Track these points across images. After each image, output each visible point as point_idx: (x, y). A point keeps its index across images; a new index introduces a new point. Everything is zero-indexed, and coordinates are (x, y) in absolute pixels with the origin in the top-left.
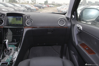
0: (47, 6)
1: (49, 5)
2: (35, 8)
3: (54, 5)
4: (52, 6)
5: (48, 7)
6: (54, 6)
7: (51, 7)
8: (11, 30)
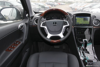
0: (58, 4)
1: (60, 3)
2: (48, 7)
3: (64, 2)
4: (63, 3)
5: (60, 4)
6: (65, 4)
7: (62, 5)
8: (82, 30)
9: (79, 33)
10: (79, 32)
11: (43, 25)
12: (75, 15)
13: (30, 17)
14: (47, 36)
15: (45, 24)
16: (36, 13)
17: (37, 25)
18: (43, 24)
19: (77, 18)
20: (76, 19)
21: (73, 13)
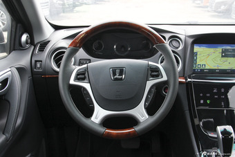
8: (215, 91)
9: (205, 102)
10: (205, 99)
11: (77, 79)
12: (190, 41)
13: (36, 43)
14: (91, 115)
15: (84, 74)
16: (57, 28)
17: (58, 73)
18: (78, 74)
19: (197, 49)
20: (193, 54)
21: (184, 32)
